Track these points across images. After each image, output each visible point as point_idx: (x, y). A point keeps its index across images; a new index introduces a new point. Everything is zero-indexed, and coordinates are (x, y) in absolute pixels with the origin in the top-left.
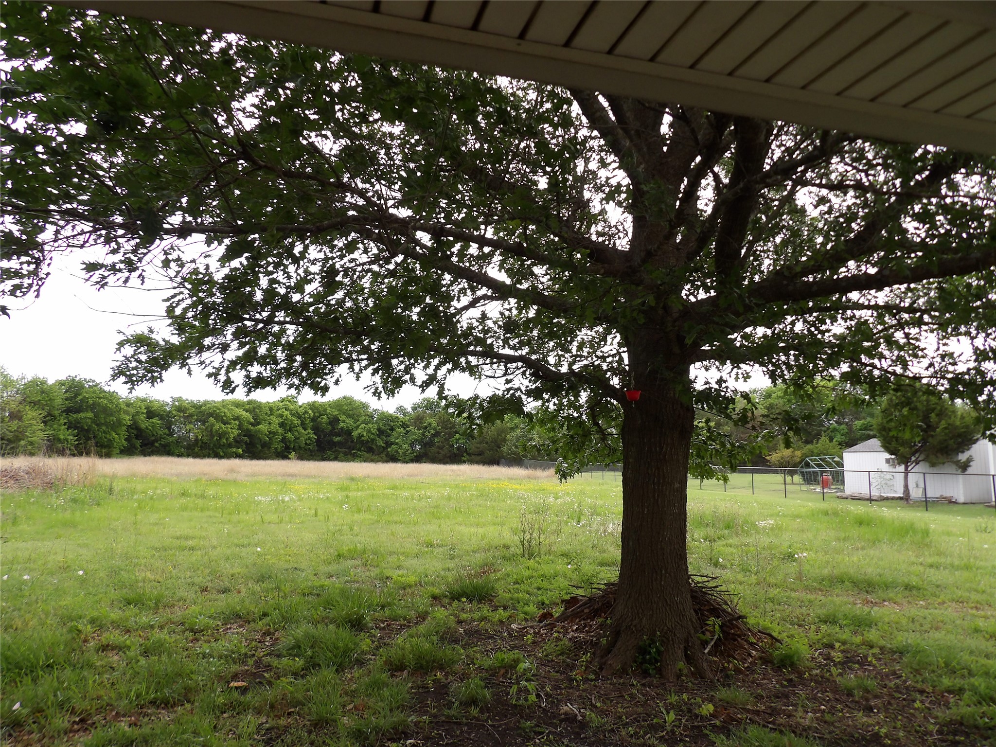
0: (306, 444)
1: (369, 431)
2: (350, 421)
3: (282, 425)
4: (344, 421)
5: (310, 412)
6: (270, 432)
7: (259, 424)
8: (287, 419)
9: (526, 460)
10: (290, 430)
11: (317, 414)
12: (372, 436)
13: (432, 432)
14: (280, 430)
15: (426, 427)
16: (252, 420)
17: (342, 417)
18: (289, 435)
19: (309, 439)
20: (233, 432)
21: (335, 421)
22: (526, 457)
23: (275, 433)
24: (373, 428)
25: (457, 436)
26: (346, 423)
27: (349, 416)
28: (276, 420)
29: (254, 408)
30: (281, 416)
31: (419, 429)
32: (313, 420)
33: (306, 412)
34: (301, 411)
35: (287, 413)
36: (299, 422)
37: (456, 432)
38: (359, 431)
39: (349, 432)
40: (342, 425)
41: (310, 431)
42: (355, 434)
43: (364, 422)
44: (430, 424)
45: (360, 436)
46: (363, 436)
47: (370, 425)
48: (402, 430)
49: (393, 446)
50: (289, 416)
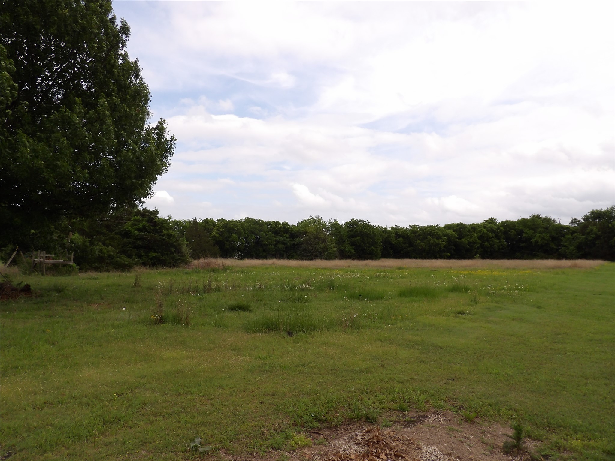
0: (499, 248)
1: (543, 238)
2: (531, 232)
3: (480, 238)
4: (527, 233)
5: (502, 228)
6: (470, 242)
7: (463, 237)
8: (484, 233)
10: (488, 240)
11: (508, 229)
12: (546, 242)
13: (593, 236)
14: (478, 241)
15: (589, 233)
16: (457, 236)
17: (526, 230)
18: (486, 243)
19: (502, 245)
20: (443, 243)
21: (520, 233)
23: (474, 243)
24: (546, 235)
26: (528, 233)
27: (532, 229)
28: (475, 235)
29: (460, 228)
30: (480, 231)
31: (583, 235)
32: (505, 233)
33: (499, 228)
34: (495, 227)
35: (483, 229)
36: (494, 235)
38: (535, 239)
39: (528, 240)
40: (525, 235)
42: (533, 240)
43: (540, 233)
44: (592, 230)
45: (537, 242)
46: (538, 242)
47: (544, 234)
48: (570, 236)
49: (563, 248)
50: (486, 231)
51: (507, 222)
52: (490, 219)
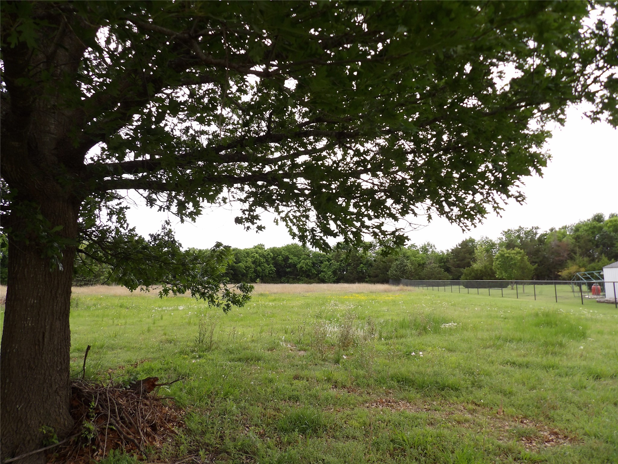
0: (269, 273)
1: (307, 264)
2: (296, 259)
3: (254, 262)
4: (292, 259)
5: (271, 254)
6: (246, 267)
7: (240, 262)
8: (257, 259)
9: (403, 280)
10: (259, 265)
11: (276, 255)
12: (309, 267)
13: (346, 263)
14: (253, 266)
15: (342, 260)
16: (235, 260)
17: (291, 256)
18: (259, 268)
19: (271, 270)
21: (286, 259)
22: (403, 277)
23: (250, 268)
24: (309, 262)
25: (362, 265)
26: (293, 259)
27: (295, 256)
28: (250, 260)
30: (253, 257)
31: (338, 262)
32: (274, 258)
33: (269, 254)
34: (265, 253)
35: (256, 255)
36: (265, 260)
37: (361, 263)
38: (301, 264)
39: (295, 265)
40: (290, 261)
41: (271, 265)
42: (299, 266)
43: (303, 259)
44: (344, 258)
45: (302, 267)
46: (303, 267)
47: (307, 261)
48: (327, 263)
49: (322, 273)
50: (258, 257)
51: (274, 248)
52: (259, 245)
